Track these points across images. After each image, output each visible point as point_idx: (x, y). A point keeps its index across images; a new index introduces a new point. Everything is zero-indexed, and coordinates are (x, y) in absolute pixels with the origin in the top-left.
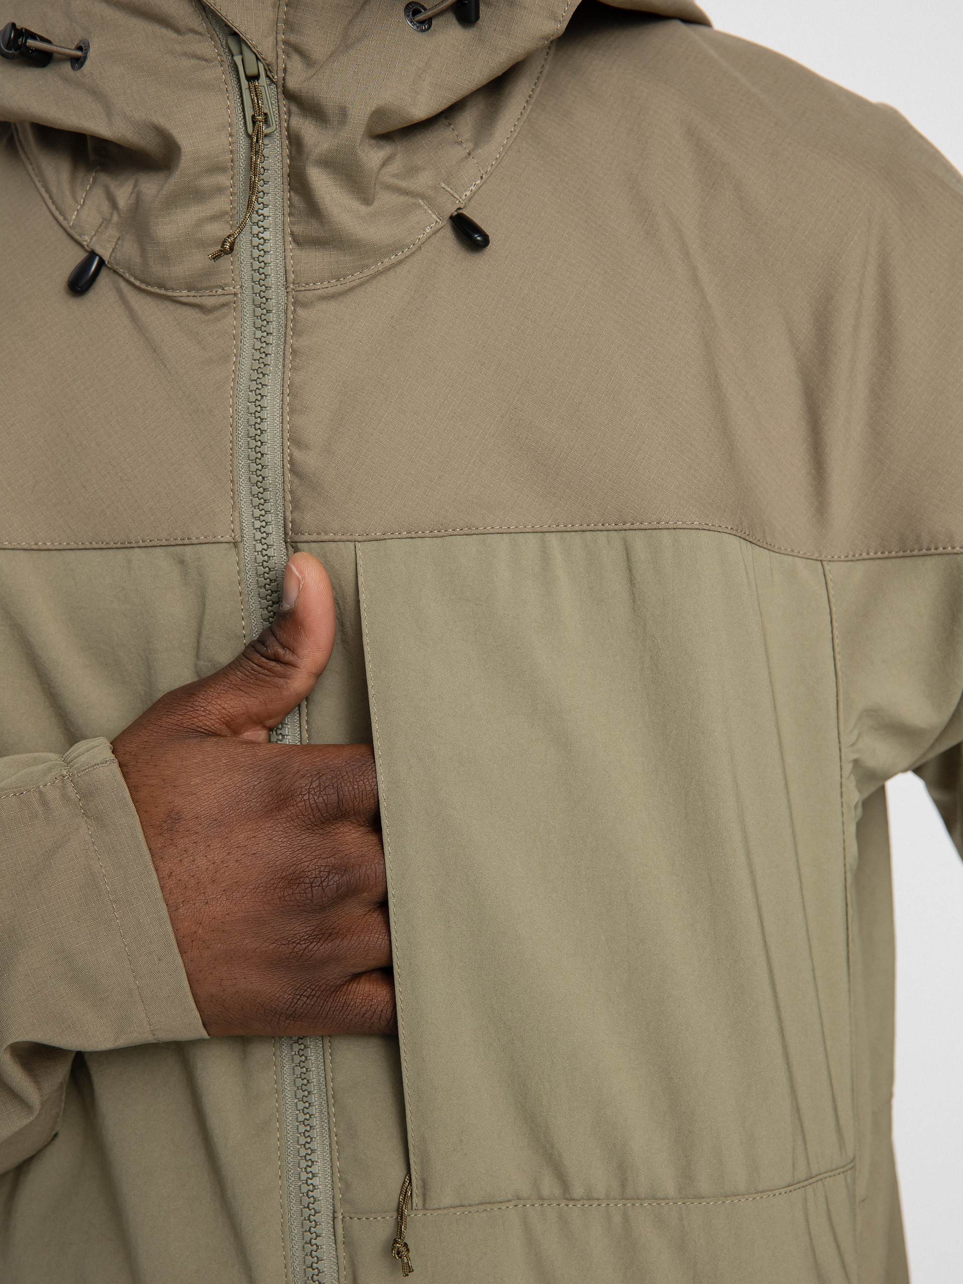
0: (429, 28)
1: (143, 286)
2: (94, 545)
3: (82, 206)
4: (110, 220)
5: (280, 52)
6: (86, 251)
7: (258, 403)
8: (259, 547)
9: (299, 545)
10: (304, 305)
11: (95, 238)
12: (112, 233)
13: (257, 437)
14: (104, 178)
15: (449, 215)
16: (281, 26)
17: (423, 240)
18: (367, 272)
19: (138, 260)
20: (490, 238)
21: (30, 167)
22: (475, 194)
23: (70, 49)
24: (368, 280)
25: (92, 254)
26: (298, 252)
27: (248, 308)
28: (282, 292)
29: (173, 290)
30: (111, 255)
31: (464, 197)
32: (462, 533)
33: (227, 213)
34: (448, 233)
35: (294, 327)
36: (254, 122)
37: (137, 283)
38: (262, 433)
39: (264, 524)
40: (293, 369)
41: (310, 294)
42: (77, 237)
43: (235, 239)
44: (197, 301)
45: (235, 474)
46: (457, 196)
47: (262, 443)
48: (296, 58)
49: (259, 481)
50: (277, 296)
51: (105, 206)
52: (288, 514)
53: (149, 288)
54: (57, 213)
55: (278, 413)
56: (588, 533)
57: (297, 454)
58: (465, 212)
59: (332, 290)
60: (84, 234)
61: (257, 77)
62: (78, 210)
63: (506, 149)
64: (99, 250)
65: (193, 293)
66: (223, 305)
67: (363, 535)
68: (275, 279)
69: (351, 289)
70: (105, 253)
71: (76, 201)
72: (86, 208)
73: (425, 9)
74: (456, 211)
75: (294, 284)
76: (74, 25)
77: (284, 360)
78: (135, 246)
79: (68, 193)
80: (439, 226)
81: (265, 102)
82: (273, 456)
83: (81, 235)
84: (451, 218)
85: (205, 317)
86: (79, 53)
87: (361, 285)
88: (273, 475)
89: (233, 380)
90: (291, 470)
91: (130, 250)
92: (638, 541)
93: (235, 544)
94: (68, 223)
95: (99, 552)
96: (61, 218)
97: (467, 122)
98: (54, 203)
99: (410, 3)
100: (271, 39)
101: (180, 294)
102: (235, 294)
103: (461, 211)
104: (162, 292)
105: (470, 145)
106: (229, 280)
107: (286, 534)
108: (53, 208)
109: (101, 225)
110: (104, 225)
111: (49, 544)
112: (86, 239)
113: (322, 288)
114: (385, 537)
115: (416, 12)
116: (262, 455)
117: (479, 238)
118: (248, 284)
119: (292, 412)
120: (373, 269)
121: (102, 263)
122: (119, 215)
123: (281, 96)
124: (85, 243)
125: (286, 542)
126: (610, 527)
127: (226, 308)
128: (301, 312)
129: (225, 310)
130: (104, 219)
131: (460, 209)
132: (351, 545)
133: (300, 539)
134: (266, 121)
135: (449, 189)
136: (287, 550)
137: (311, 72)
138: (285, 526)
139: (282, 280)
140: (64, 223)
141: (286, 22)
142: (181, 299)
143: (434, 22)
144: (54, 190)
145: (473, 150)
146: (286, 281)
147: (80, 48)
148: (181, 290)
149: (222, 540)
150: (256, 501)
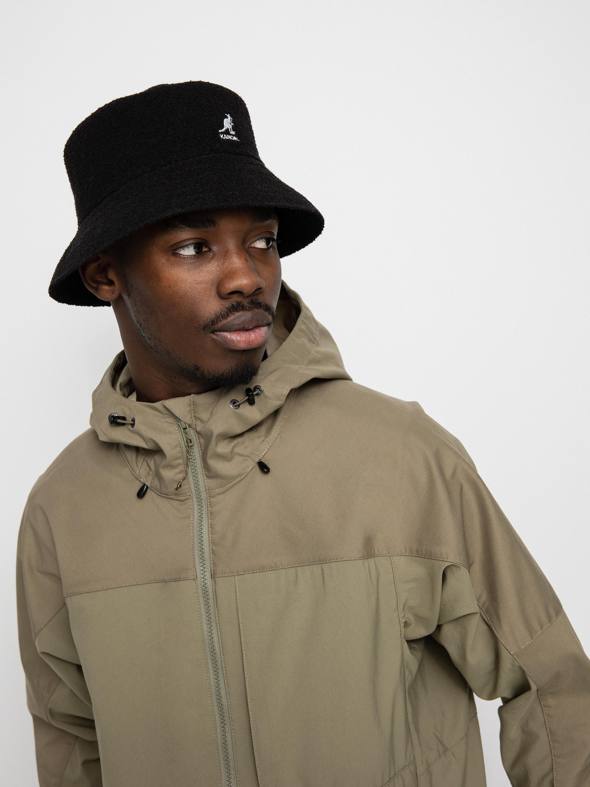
0: (239, 407)
1: (161, 495)
2: (155, 581)
3: (140, 468)
4: (149, 473)
5: (193, 419)
6: (143, 483)
7: (200, 531)
8: (202, 580)
9: (216, 578)
10: (213, 497)
11: (145, 479)
12: (150, 477)
13: (201, 542)
14: (146, 459)
15: (257, 462)
16: (192, 411)
17: (249, 471)
18: (231, 484)
19: (159, 486)
20: (270, 470)
21: (124, 456)
22: (266, 454)
23: (130, 421)
24: (232, 486)
25: (144, 485)
26: (208, 480)
27: (195, 499)
28: (205, 493)
29: (170, 496)
30: (150, 485)
31: (262, 455)
32: (269, 570)
33: (183, 471)
34: (257, 468)
35: (211, 505)
36: (187, 442)
37: (159, 494)
38: (202, 541)
39: (204, 572)
40: (211, 519)
41: (214, 493)
42: (139, 479)
43: (181, 484)
44: (178, 498)
45: (194, 556)
46: (259, 455)
47: (202, 545)
48: (199, 421)
49: (202, 557)
50: (204, 495)
51: (148, 469)
52: (212, 568)
53: (163, 495)
54: (132, 471)
55: (207, 534)
56: (310, 566)
57: (214, 548)
58: (262, 460)
59: (221, 491)
60: (141, 478)
61: (186, 428)
62: (139, 470)
63: (276, 437)
64: (146, 483)
65: (176, 496)
66: (186, 499)
67: (237, 573)
68: (202, 489)
69: (227, 490)
70: (148, 484)
71: (138, 467)
72: (141, 469)
73: (238, 402)
74: (259, 460)
75: (208, 491)
76: (132, 413)
77: (208, 516)
78: (158, 482)
79: (135, 465)
80: (254, 466)
81: (189, 436)
82: (206, 549)
83: (140, 478)
84: (258, 462)
85: (181, 503)
86: (132, 422)
87: (230, 488)
88: (207, 555)
89: (192, 524)
90: (212, 553)
91: (156, 483)
92: (325, 566)
93: (195, 580)
94: (136, 474)
95: (157, 583)
96: (133, 473)
97: (263, 430)
98: (131, 468)
99: (232, 400)
100: (189, 416)
101: (173, 497)
102: (190, 495)
103: (261, 460)
104: (167, 496)
105: (264, 437)
106: (187, 491)
107: (211, 575)
108: (131, 469)
109: (146, 475)
110: (147, 475)
111: (141, 582)
112: (142, 480)
113: (217, 491)
114: (244, 573)
115: (234, 403)
116: (203, 549)
117: (266, 470)
118: (194, 491)
119: (212, 534)
120: (234, 483)
121: (147, 487)
122: (152, 471)
123: (196, 433)
124: (142, 481)
125: (211, 578)
126: (317, 563)
127: (188, 500)
128: (212, 500)
129: (187, 500)
130: (147, 473)
131: (260, 459)
132: (233, 577)
133: (216, 577)
134: (191, 442)
135: (257, 453)
136: (212, 580)
137: (204, 424)
138: (211, 572)
139: (204, 489)
140: (135, 474)
141: (194, 410)
142: (173, 498)
143: (240, 405)
144: (131, 464)
145: (265, 439)
146: (206, 489)
147: (132, 421)
148: (173, 495)
149: (190, 578)
150: (201, 564)
